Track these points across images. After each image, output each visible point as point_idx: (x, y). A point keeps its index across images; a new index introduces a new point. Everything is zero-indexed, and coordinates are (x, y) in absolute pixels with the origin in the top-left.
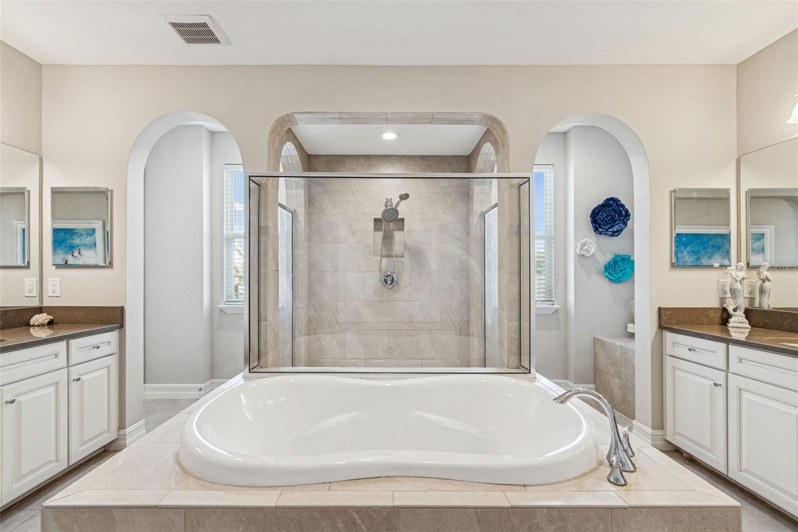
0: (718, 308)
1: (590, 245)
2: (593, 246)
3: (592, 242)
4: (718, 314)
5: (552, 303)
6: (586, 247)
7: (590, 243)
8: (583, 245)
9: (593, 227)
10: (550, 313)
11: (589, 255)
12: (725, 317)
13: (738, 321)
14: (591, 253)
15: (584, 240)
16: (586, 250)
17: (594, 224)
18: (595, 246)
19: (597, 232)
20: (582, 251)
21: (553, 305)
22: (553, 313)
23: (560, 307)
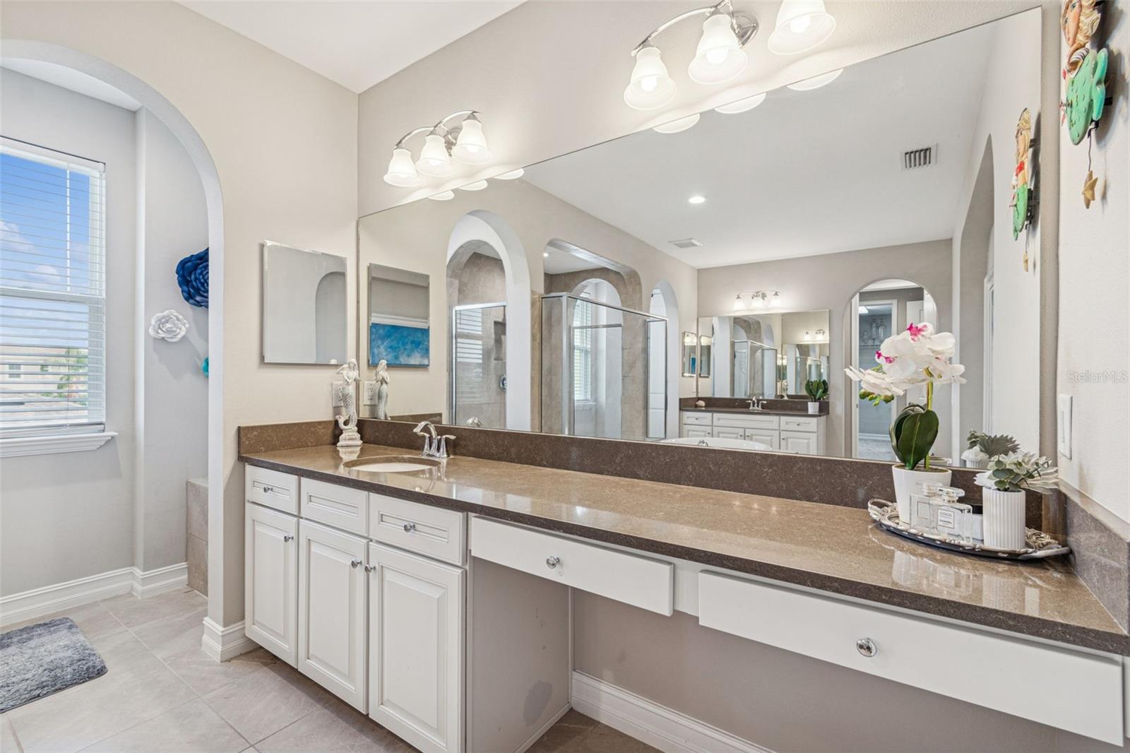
0: (330, 422)
1: (176, 322)
2: (184, 324)
3: (181, 317)
4: (330, 430)
5: (101, 427)
6: (168, 325)
7: (178, 319)
8: (161, 322)
9: (183, 291)
10: (95, 448)
11: (174, 340)
12: (336, 433)
13: (350, 436)
14: (179, 336)
15: (166, 313)
16: (169, 331)
17: (185, 288)
18: (187, 326)
19: (191, 301)
20: (160, 331)
21: (104, 431)
22: (101, 446)
23: (116, 434)
